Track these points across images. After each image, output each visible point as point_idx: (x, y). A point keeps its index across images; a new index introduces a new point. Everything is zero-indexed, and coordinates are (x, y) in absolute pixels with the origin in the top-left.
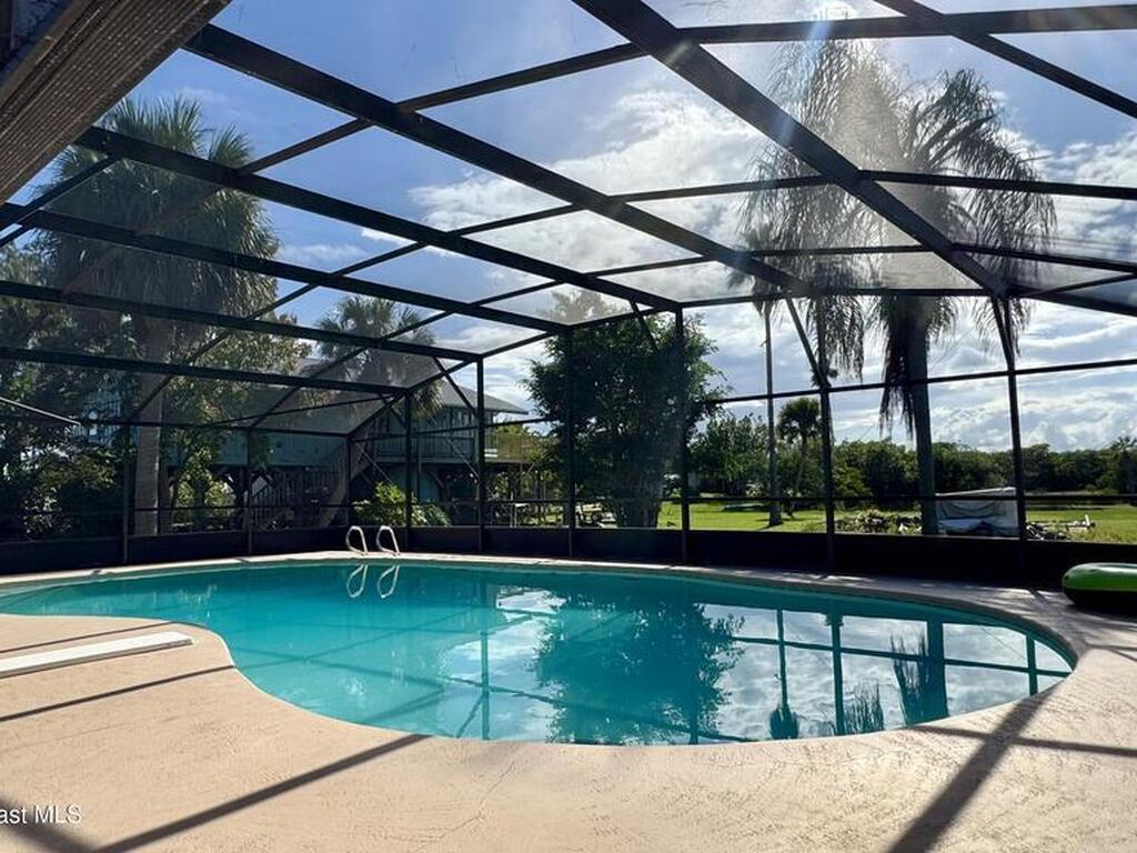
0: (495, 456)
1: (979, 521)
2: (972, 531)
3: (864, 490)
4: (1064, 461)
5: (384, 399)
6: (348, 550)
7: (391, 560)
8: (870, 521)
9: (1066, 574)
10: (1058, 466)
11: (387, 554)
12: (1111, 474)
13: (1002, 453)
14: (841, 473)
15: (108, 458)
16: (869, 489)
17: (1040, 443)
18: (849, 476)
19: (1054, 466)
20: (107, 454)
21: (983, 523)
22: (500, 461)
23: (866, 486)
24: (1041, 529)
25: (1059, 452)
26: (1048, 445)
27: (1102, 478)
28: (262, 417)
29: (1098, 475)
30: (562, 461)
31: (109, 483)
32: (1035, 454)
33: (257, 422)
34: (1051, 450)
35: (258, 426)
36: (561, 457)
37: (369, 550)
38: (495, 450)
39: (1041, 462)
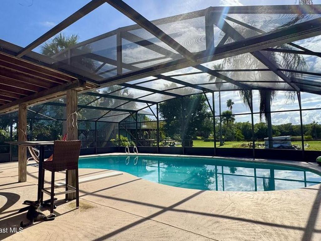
0: (146, 127)
1: (280, 145)
2: (278, 148)
3: (242, 136)
4: (296, 128)
5: (130, 113)
6: (126, 153)
7: (136, 155)
8: (251, 145)
9: (317, 158)
10: (294, 129)
11: (135, 154)
12: (309, 131)
13: (279, 126)
14: (236, 131)
15: (49, 128)
16: (243, 135)
17: (289, 123)
18: (238, 132)
19: (293, 129)
20: (49, 127)
21: (281, 145)
22: (147, 128)
23: (242, 135)
24: (296, 147)
25: (294, 125)
26: (291, 123)
27: (307, 132)
28: (99, 118)
29: (306, 132)
30: (167, 129)
31: (49, 135)
32: (288, 126)
33: (98, 119)
34: (292, 124)
35: (99, 120)
36: (167, 128)
37: (130, 153)
38: (146, 125)
39: (290, 128)
